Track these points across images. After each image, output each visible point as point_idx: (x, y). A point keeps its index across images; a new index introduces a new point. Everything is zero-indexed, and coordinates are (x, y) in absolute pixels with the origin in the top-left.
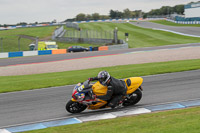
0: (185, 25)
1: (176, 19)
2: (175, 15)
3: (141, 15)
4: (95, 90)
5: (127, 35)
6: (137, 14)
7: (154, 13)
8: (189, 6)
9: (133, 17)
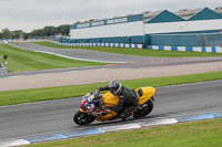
0: (70, 47)
1: (61, 40)
2: (59, 36)
3: (21, 36)
4: (105, 101)
5: (5, 57)
6: (17, 35)
7: (37, 34)
8: (75, 26)
9: (13, 37)
